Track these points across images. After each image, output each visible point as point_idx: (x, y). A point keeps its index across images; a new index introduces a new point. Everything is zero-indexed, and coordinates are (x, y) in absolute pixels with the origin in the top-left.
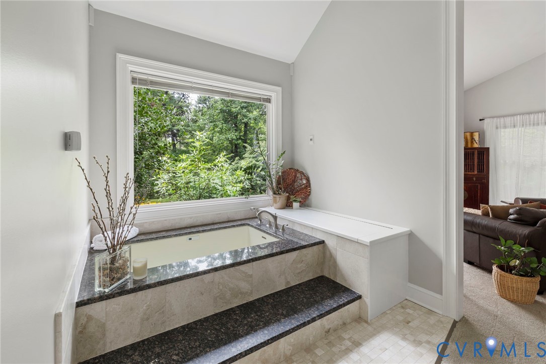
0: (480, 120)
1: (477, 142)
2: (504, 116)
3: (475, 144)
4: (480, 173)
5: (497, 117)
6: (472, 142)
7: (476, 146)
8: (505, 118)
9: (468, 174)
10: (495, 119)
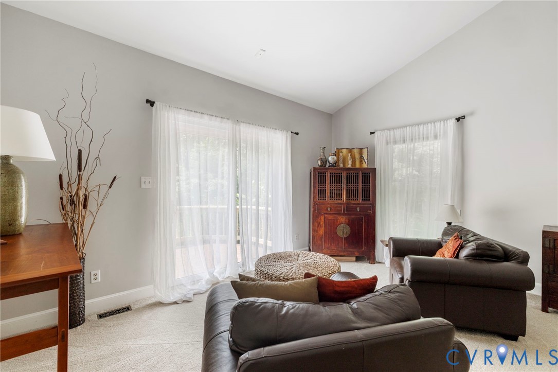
0: (371, 133)
1: (366, 161)
2: (393, 129)
3: (364, 163)
4: (365, 202)
5: (387, 129)
6: (361, 162)
7: (365, 166)
8: (395, 131)
9: (351, 203)
10: (385, 131)
